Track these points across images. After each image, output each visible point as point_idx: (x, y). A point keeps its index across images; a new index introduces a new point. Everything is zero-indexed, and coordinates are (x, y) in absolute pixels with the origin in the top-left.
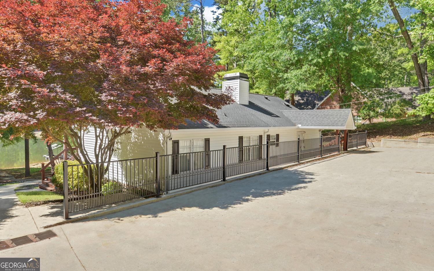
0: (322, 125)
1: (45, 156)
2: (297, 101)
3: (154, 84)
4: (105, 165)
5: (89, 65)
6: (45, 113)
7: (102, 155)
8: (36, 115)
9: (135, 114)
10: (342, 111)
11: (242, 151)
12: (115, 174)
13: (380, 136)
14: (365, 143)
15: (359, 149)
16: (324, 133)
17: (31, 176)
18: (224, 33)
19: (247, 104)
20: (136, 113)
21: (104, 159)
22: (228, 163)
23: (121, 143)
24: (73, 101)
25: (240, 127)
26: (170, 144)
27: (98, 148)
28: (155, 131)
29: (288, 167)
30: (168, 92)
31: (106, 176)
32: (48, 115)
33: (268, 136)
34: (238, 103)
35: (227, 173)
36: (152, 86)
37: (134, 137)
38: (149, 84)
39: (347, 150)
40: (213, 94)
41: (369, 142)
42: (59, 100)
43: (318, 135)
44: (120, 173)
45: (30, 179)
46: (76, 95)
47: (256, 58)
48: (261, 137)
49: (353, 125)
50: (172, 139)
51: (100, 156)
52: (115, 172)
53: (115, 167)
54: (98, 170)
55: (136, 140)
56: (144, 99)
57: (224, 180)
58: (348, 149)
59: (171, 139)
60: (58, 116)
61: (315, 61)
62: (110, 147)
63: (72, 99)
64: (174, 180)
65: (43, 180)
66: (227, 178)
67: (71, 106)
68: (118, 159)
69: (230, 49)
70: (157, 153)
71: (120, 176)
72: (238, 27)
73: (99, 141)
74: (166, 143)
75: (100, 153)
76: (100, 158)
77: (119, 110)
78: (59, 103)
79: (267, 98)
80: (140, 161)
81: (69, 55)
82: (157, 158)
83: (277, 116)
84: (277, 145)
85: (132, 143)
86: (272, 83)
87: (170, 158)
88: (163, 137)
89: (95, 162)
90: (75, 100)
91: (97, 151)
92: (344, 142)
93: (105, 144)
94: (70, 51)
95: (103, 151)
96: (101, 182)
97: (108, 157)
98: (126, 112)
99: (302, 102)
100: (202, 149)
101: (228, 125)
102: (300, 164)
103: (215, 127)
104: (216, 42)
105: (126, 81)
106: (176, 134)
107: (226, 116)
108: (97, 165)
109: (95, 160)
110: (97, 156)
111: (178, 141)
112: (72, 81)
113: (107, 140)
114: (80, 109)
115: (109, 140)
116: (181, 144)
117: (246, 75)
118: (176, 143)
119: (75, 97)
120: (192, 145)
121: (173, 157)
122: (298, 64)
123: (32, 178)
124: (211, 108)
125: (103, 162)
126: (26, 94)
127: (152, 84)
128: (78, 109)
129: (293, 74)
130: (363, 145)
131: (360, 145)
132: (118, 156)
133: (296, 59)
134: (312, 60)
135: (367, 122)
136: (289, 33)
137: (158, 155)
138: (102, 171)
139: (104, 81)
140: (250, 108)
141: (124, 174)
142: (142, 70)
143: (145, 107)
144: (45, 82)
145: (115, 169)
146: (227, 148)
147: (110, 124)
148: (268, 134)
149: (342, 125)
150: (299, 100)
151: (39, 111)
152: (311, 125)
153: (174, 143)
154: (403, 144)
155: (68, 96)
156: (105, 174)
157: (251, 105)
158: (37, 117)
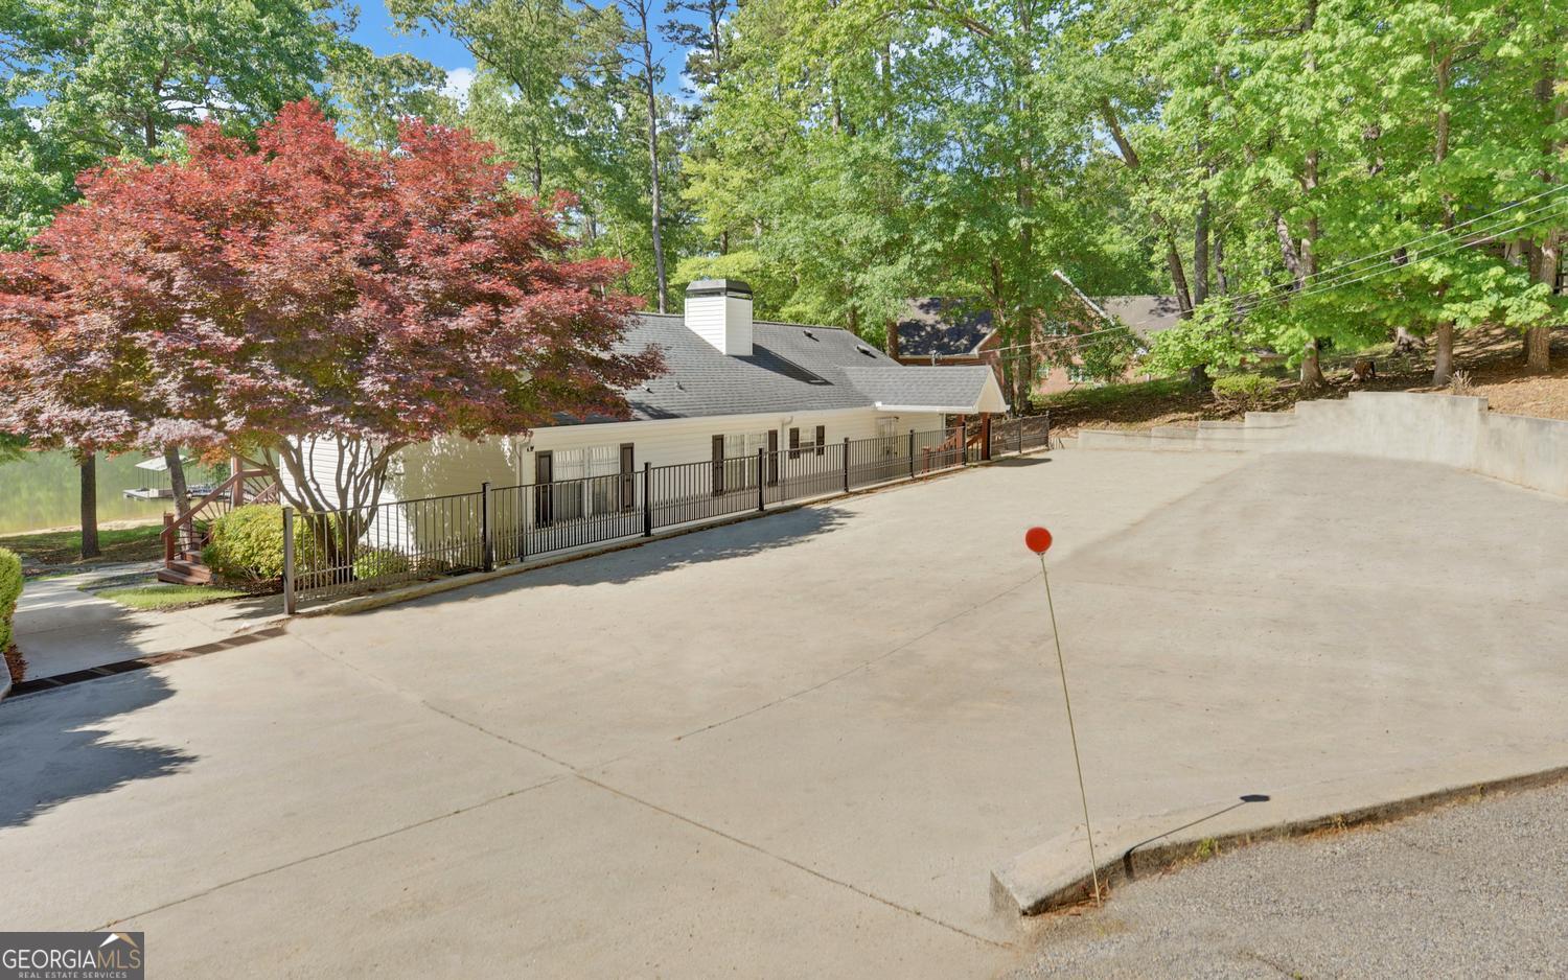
0: (928, 404)
1: (132, 492)
2: (933, 327)
3: (479, 352)
4: (364, 513)
5: (334, 319)
6: (243, 419)
7: (357, 491)
8: (225, 423)
9: (433, 416)
10: (972, 372)
11: (722, 468)
12: (393, 535)
13: (1088, 422)
14: (1046, 442)
15: (1025, 454)
16: (952, 421)
17: (99, 553)
18: (713, 152)
19: (749, 352)
20: (436, 412)
21: (361, 498)
22: (656, 498)
23: (404, 461)
24: (301, 392)
25: (715, 414)
26: (529, 461)
27: (345, 472)
28: (480, 441)
29: (814, 503)
30: (507, 368)
31: (362, 540)
32: (248, 423)
33: (795, 433)
34: (724, 352)
35: (654, 521)
36: (473, 356)
37: (439, 443)
38: (468, 351)
39: (989, 459)
40: (623, 356)
41: (1053, 438)
42: (272, 393)
43: (940, 425)
44: (403, 529)
45: (101, 562)
46: (307, 378)
47: (790, 231)
48: (773, 435)
49: (999, 403)
50: (535, 450)
51: (351, 490)
52: (393, 528)
53: (393, 515)
54: (345, 522)
55: (445, 450)
56: (454, 383)
57: (648, 533)
58: (992, 458)
59: (532, 448)
60: (270, 423)
61: (927, 247)
62: (379, 471)
63: (298, 389)
64: (534, 537)
65: (171, 557)
66: (653, 531)
67: (297, 401)
68: (397, 496)
69: (727, 197)
70: (484, 485)
71: (403, 536)
72: (745, 144)
73: (348, 459)
74: (520, 458)
75: (352, 484)
76: (350, 497)
77: (400, 410)
78: (274, 400)
79: (809, 335)
80: (456, 500)
81: (292, 302)
82: (484, 495)
83: (826, 383)
84: (821, 452)
85: (433, 458)
86: (837, 294)
87: (530, 493)
88: (512, 445)
89: (338, 507)
90: (307, 390)
91: (344, 478)
92: (983, 441)
93: (364, 465)
94: (294, 293)
95: (359, 481)
96: (351, 556)
97: (371, 493)
98: (416, 413)
99: (943, 327)
100: (614, 469)
101: (682, 412)
102: (848, 495)
103: (646, 417)
104: (691, 176)
105: (417, 348)
106: (543, 437)
107: (681, 388)
108: (344, 515)
109: (338, 501)
110: (343, 494)
111: (551, 451)
112: (297, 352)
113: (369, 457)
114: (318, 410)
115: (375, 456)
116: (557, 458)
117: (745, 284)
118: (545, 459)
119: (305, 385)
120: (587, 458)
121: (538, 489)
122: (890, 252)
123: (105, 561)
124: (614, 387)
125: (358, 506)
126: (200, 386)
127: (474, 351)
128: (314, 409)
129: (877, 276)
130: (1040, 445)
131: (1027, 446)
132: (396, 490)
133: (884, 239)
134: (923, 243)
135: (1102, 383)
136: (864, 178)
137: (488, 488)
138: (353, 526)
139: (369, 352)
140: (754, 364)
141: (412, 533)
142: (452, 326)
143: (458, 399)
144: (239, 359)
145: (393, 522)
146: (654, 469)
147: (381, 436)
148: (794, 426)
149: (968, 404)
150: (937, 322)
151: (229, 415)
152: (904, 404)
153: (541, 457)
154: (1121, 442)
155: (289, 383)
156: (361, 535)
157: (761, 357)
158: (227, 428)
